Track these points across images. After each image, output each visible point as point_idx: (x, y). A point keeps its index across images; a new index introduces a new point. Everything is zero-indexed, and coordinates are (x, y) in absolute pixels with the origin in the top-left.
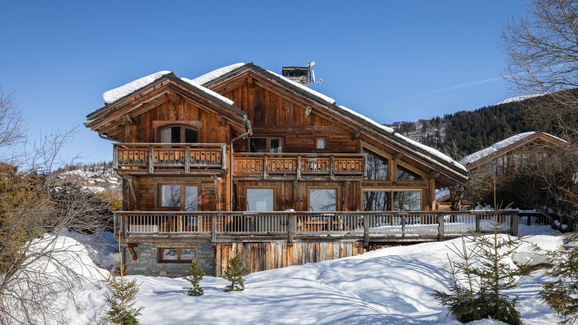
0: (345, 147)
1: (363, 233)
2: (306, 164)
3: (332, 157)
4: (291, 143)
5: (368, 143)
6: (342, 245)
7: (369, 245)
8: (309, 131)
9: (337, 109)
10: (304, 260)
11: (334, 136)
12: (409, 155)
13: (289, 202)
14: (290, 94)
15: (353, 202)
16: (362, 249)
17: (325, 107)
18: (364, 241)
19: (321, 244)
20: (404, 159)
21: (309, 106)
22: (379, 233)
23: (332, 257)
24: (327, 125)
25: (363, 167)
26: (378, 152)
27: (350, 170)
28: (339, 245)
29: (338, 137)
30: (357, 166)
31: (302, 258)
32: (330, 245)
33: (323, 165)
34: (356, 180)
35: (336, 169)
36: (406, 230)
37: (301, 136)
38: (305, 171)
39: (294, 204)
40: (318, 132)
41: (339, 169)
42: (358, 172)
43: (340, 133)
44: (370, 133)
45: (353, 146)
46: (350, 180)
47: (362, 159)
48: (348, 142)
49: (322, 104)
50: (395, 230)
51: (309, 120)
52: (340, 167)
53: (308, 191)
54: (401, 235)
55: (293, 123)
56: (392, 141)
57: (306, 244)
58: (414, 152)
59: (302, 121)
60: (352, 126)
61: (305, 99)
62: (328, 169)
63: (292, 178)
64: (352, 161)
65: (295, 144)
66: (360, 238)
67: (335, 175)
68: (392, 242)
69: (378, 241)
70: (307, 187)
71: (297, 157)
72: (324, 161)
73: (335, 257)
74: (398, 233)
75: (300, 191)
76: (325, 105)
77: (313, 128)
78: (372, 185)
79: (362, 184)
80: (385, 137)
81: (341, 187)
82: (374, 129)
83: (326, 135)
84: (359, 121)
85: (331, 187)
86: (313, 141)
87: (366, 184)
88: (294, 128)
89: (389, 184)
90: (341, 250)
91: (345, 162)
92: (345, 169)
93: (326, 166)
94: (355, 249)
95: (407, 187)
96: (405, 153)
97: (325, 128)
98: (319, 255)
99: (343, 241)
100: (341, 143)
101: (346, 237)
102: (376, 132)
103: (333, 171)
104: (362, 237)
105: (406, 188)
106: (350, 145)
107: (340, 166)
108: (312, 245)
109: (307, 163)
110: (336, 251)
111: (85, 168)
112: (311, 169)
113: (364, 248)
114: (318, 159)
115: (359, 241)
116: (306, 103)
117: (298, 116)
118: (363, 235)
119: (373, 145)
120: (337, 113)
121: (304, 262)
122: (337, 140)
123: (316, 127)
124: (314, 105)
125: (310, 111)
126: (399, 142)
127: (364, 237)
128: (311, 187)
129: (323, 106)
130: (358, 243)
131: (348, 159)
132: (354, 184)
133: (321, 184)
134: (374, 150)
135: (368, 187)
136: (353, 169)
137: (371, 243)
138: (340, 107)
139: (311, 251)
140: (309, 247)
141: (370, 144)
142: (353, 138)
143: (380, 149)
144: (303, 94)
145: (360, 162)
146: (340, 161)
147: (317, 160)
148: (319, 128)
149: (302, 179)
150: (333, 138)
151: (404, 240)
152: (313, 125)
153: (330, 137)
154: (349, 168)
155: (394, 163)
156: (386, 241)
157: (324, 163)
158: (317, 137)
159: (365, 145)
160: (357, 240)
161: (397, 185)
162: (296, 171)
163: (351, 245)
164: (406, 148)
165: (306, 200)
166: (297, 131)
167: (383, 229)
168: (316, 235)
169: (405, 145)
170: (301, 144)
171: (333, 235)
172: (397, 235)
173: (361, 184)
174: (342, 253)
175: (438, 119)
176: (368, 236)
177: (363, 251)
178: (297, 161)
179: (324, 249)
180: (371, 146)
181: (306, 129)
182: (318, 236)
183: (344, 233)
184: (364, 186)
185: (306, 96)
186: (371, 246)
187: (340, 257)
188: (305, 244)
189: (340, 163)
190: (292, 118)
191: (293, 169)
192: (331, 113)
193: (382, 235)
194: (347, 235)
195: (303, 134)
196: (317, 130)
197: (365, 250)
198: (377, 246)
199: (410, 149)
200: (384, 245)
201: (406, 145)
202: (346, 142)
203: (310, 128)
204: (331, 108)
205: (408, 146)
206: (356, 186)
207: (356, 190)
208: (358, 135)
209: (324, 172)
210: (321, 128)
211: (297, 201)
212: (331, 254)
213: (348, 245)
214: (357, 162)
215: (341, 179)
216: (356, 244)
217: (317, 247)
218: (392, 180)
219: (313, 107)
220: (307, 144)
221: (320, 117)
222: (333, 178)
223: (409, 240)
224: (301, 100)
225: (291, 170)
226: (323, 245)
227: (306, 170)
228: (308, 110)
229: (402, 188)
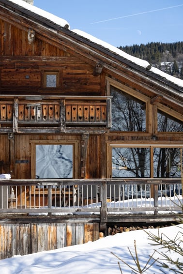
0: (85, 86)
1: (99, 210)
2: (26, 110)
3: (62, 101)
4: (8, 79)
5: (117, 80)
6: (70, 228)
7: (108, 228)
8: (34, 63)
9: (69, 33)
10: (14, 250)
11: (70, 71)
12: (170, 98)
13: (4, 163)
14: (4, 12)
15: (96, 163)
16: (98, 232)
17: (54, 31)
18: (100, 221)
19: (39, 227)
20: (165, 103)
21: (31, 30)
22: (121, 210)
23: (55, 245)
24: (60, 56)
25: (106, 115)
26: (131, 92)
27: (88, 119)
28: (64, 227)
29: (74, 71)
30: (98, 113)
31: (11, 247)
32: (53, 228)
33: (50, 112)
34: (97, 133)
35: (68, 118)
36: (159, 206)
37: (22, 70)
38: (24, 120)
39: (11, 167)
40: (47, 64)
41: (73, 117)
42: (99, 121)
43: (78, 67)
44: (116, 67)
45: (96, 84)
46: (88, 133)
47: (104, 104)
48: (89, 79)
49: (49, 27)
50: (144, 206)
51: (34, 48)
52: (74, 115)
53: (32, 147)
54: (153, 212)
55: (11, 52)
56: (147, 78)
57: (18, 227)
58: (178, 94)
59: (24, 49)
60: (91, 58)
61: (25, 19)
62: (57, 118)
63: (6, 130)
64: (91, 107)
65: (15, 81)
66: (95, 217)
67: (67, 126)
68: (139, 223)
69: (120, 221)
70: (31, 141)
71: (13, 100)
72: (51, 106)
73: (59, 245)
74: (148, 209)
75: (21, 147)
76: (52, 28)
77: (40, 59)
78: (123, 139)
79: (109, 137)
80: (137, 73)
81: (78, 141)
82: (122, 63)
83: (59, 69)
84: (100, 52)
85: (65, 141)
86: (39, 77)
87: (114, 138)
88: (13, 59)
89: (147, 138)
90: (67, 234)
91: (80, 107)
92: (80, 118)
93: (54, 113)
94: (88, 234)
95: (172, 142)
96: (165, 95)
97: (56, 59)
98: (36, 242)
99: (70, 221)
100: (79, 80)
101: (75, 216)
102: (124, 67)
103: (63, 121)
104: (98, 215)
105: (170, 143)
106: (92, 84)
107: (74, 113)
108: (26, 228)
109: (27, 108)
110: (61, 235)
112: (33, 117)
113: (100, 231)
114: (43, 103)
115: (93, 222)
116: (27, 26)
117: (18, 42)
118: (99, 213)
119: (124, 84)
120: (70, 40)
121: (14, 252)
122: (73, 76)
123: (45, 57)
124: (38, 28)
125: (33, 36)
126: (156, 80)
127: (99, 216)
128: (36, 141)
129: (50, 29)
130: (91, 224)
131: (86, 104)
132: (98, 137)
133: (50, 137)
134: (126, 90)
135: (117, 142)
136: (92, 118)
137: (111, 225)
138: (75, 31)
139: (25, 237)
140: (22, 231)
141: (120, 82)
142: (96, 74)
143: (134, 89)
144: (23, 14)
145: (102, 108)
146: (74, 107)
147: (42, 105)
148: (48, 59)
149: (20, 132)
150: (68, 74)
151: (158, 220)
152: (40, 55)
153: (64, 71)
154: (86, 115)
155: (153, 109)
156: (132, 220)
157: (51, 108)
158: (45, 71)
159: (113, 83)
160: (90, 219)
161: (157, 139)
162: (12, 120)
163: (82, 228)
164: (167, 88)
165: (29, 161)
166: (17, 62)
167: (126, 204)
168: (32, 214)
169: (164, 84)
170: (22, 82)
171: (57, 214)
172: (147, 212)
173: (107, 138)
174: (70, 240)
176: (106, 214)
177: (100, 236)
178: (12, 105)
179: (43, 234)
180: (121, 84)
181: (30, 60)
182: (35, 214)
183: (72, 210)
184: (112, 140)
185: (27, 16)
186: (110, 229)
187: (66, 245)
188: (15, 227)
189: (74, 109)
190: (9, 45)
191: (7, 118)
192: (62, 39)
193: (127, 213)
194: (77, 213)
195: (25, 68)
196: (45, 62)
197: (102, 234)
198: (118, 229)
199: (171, 91)
200: (129, 227)
201: (167, 85)
202: (86, 79)
203: (35, 58)
204: (61, 33)
205: (169, 86)
206: (100, 141)
207: (101, 146)
208: (100, 70)
209: (52, 121)
210: (51, 59)
211: (16, 162)
212: (54, 241)
213: (77, 227)
214: (97, 107)
215: (76, 131)
216: (89, 226)
217: (32, 231)
218: (151, 132)
219: (37, 30)
220: (31, 82)
221: (50, 45)
222: (64, 130)
223: (164, 220)
224: (19, 22)
225: (4, 119)
226: (42, 227)
227: (26, 119)
228: (30, 35)
229: (165, 143)
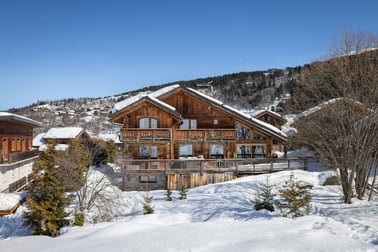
2: (209, 134)
3: (221, 131)
6: (226, 175)
7: (238, 175)
11: (223, 119)
24: (219, 113)
27: (230, 137)
30: (233, 135)
32: (220, 175)
36: (255, 167)
40: (214, 116)
41: (225, 136)
42: (234, 138)
46: (230, 142)
47: (235, 132)
51: (210, 111)
59: (206, 112)
71: (204, 131)
75: (206, 147)
78: (241, 143)
81: (226, 145)
85: (221, 145)
86: (212, 121)
87: (238, 142)
94: (232, 177)
96: (257, 128)
98: (215, 180)
101: (227, 171)
103: (222, 138)
110: (223, 178)
111: (51, 103)
114: (215, 132)
117: (204, 110)
121: (208, 183)
124: (212, 106)
127: (236, 171)
128: (211, 144)
131: (229, 132)
138: (225, 106)
139: (212, 178)
140: (210, 176)
146: (225, 133)
153: (220, 119)
158: (214, 119)
166: (204, 116)
171: (222, 170)
172: (251, 170)
174: (226, 179)
175: (300, 67)
177: (236, 178)
182: (215, 170)
188: (208, 174)
203: (210, 115)
204: (221, 107)
209: (218, 138)
212: (221, 180)
215: (226, 141)
216: (232, 174)
217: (214, 176)
226: (217, 175)
227: (209, 137)
